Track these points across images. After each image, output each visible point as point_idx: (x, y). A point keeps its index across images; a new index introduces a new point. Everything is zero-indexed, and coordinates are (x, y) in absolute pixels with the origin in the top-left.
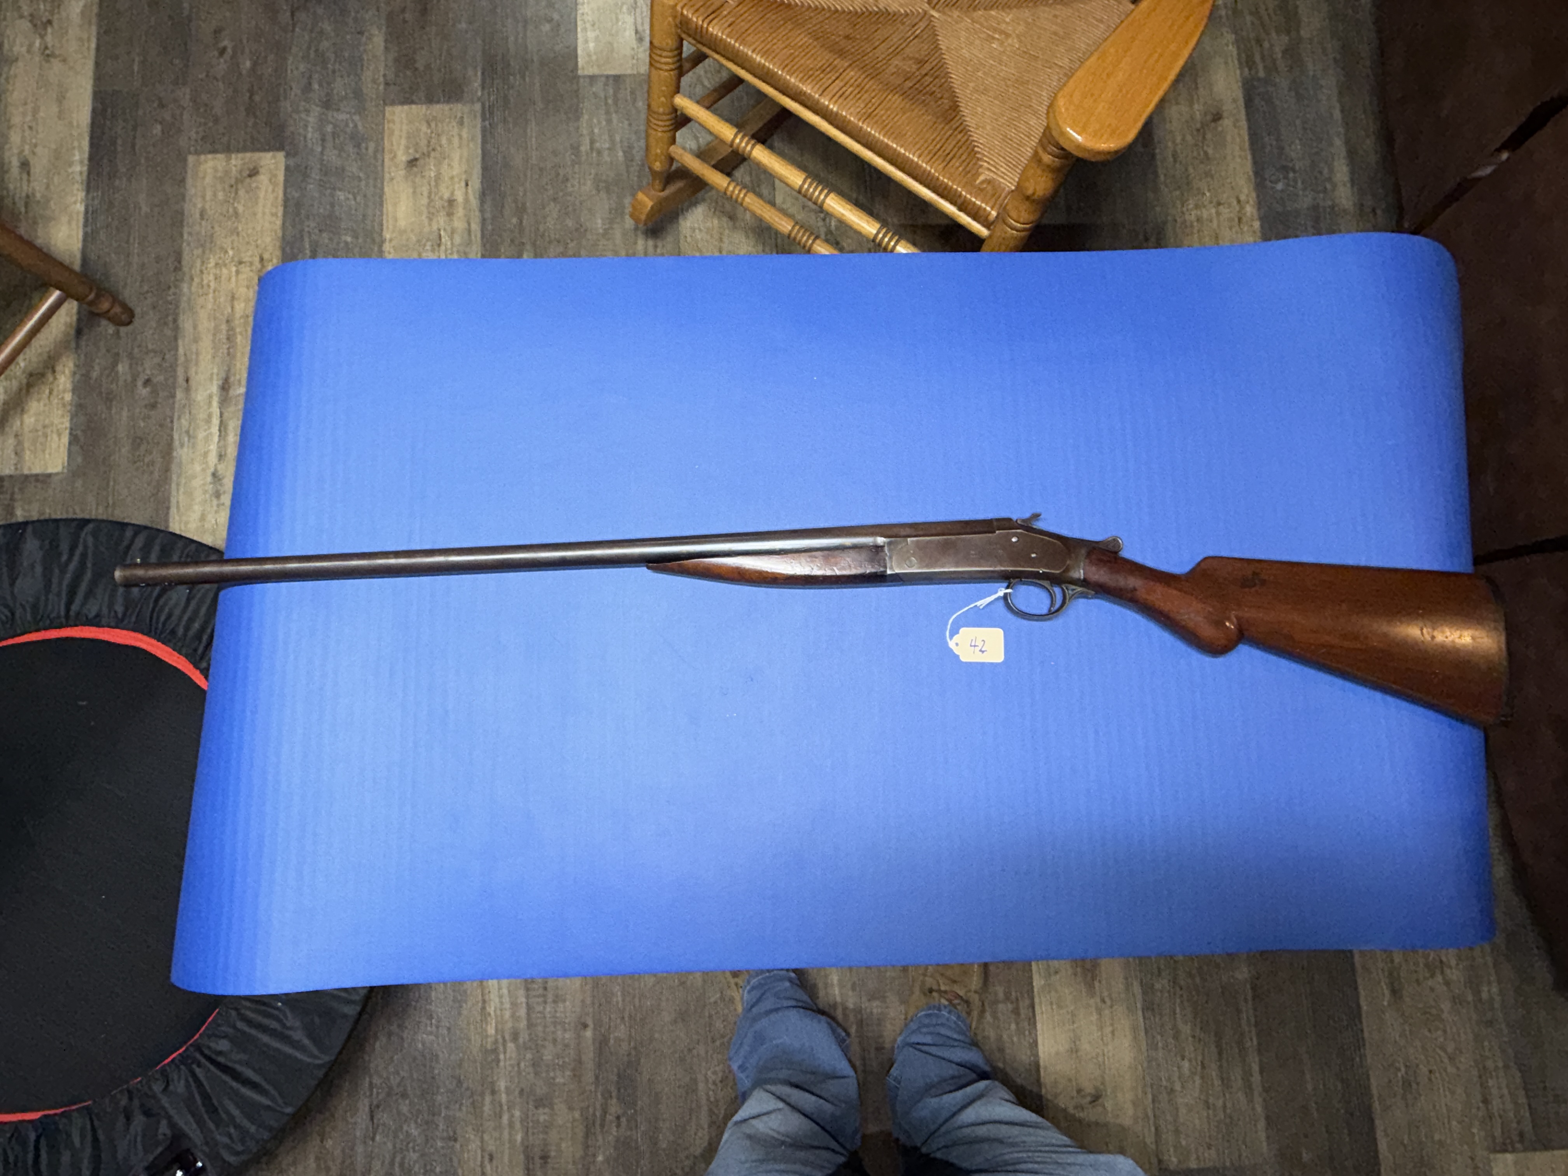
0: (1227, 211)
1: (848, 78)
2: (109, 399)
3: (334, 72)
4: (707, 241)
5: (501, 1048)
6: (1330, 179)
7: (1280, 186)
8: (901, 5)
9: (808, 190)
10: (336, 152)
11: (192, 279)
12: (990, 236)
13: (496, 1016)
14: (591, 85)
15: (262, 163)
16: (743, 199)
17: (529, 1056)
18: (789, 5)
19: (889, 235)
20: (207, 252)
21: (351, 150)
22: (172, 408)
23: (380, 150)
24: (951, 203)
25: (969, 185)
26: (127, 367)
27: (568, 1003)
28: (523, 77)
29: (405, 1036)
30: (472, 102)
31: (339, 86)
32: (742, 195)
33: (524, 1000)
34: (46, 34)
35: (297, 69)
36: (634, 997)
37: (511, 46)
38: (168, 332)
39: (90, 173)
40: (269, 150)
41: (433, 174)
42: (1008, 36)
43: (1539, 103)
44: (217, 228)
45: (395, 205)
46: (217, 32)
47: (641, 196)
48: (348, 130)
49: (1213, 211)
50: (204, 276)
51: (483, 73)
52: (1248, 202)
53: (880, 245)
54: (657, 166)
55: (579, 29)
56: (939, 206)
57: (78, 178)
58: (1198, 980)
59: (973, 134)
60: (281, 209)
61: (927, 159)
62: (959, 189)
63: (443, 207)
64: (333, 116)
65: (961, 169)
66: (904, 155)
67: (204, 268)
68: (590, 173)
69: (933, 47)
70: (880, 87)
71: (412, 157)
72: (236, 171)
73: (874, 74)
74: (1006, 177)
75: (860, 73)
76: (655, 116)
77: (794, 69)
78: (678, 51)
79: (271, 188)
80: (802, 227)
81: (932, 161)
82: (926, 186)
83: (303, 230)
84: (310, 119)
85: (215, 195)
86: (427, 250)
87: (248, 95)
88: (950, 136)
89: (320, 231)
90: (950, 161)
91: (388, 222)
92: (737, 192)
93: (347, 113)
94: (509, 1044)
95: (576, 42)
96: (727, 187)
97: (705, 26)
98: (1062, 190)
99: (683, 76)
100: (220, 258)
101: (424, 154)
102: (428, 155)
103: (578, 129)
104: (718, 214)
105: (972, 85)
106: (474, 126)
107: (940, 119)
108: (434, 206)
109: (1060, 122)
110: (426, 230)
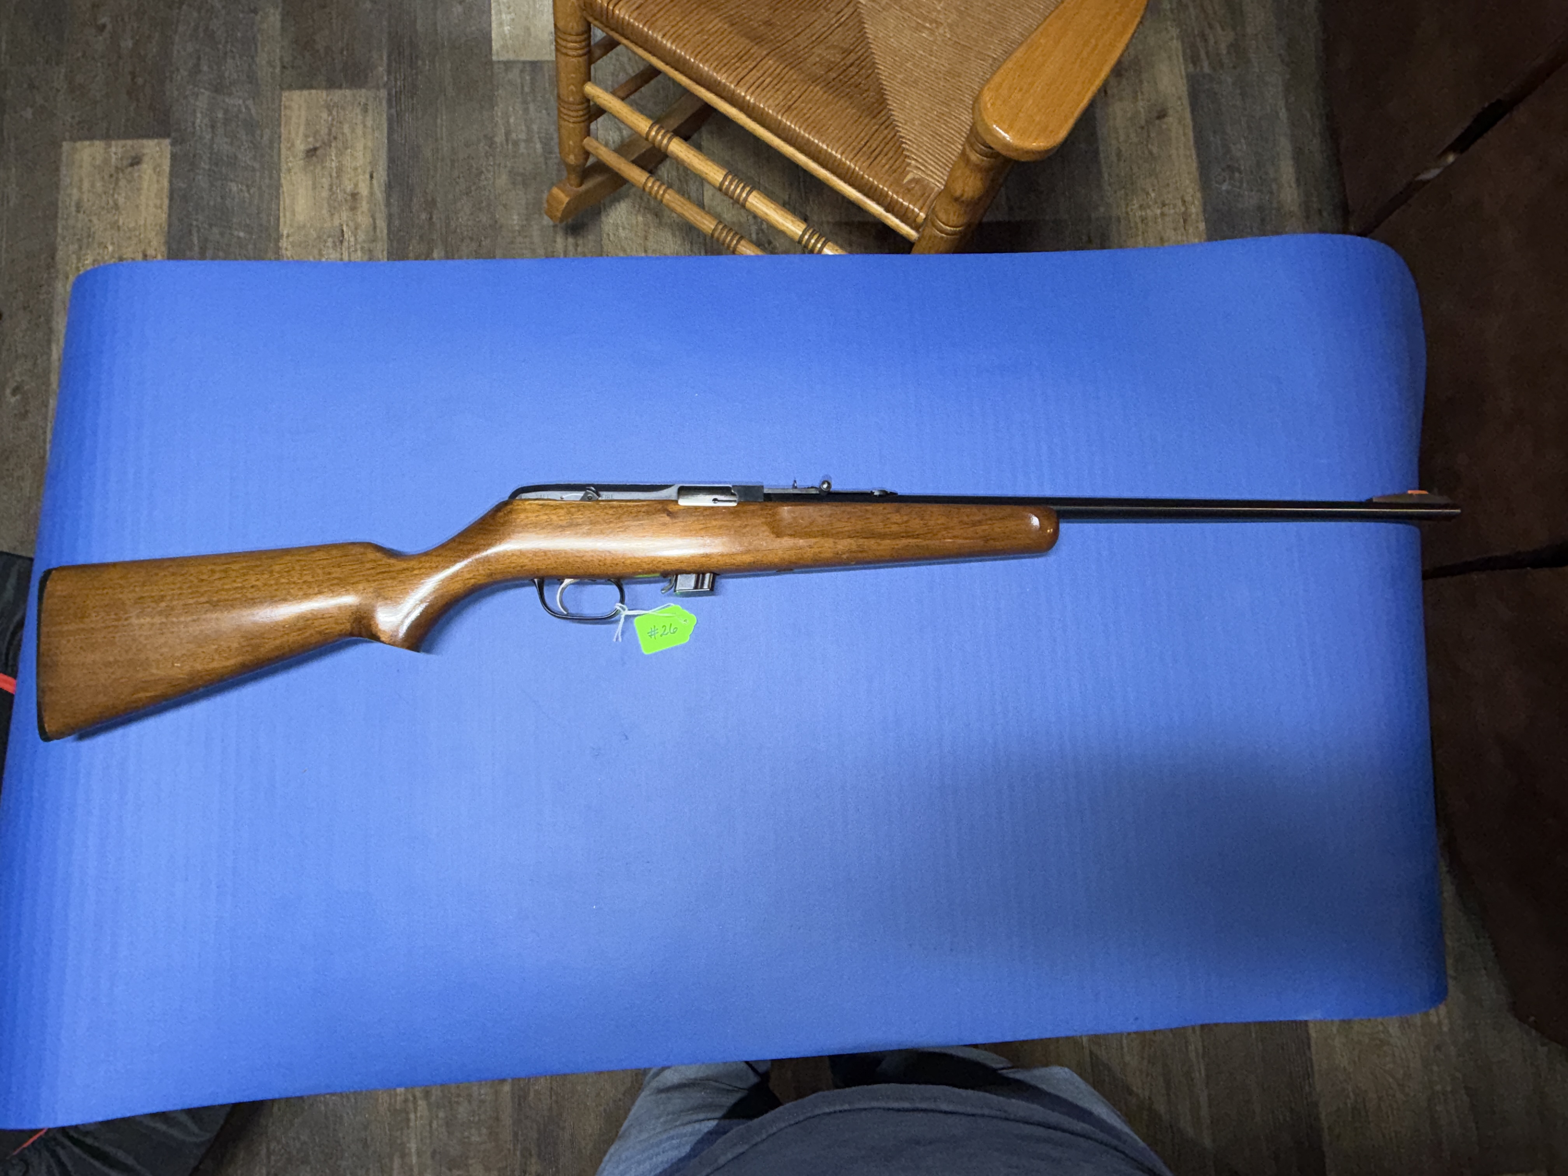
0: (1172, 211)
1: (767, 66)
3: (225, 53)
5: (411, 1105)
6: (1275, 180)
7: (1224, 187)
9: (729, 187)
11: (67, 278)
12: (919, 240)
14: (506, 70)
15: (145, 151)
16: (663, 196)
17: (441, 1114)
19: (816, 237)
20: (84, 247)
21: (244, 137)
22: (45, 418)
23: (276, 138)
24: (879, 203)
25: (897, 183)
28: (433, 62)
30: (378, 89)
31: (231, 69)
32: (661, 192)
35: (184, 49)
37: (419, 27)
38: (41, 335)
40: (153, 137)
41: (334, 164)
42: (939, 24)
43: (1486, 105)
44: (95, 221)
45: (293, 198)
46: (95, 7)
47: (555, 190)
48: (241, 117)
49: (1158, 211)
51: (389, 59)
52: (1193, 203)
53: (806, 246)
54: (572, 159)
55: (493, 12)
56: (864, 205)
59: (900, 129)
60: (166, 202)
61: (851, 156)
62: (886, 189)
63: (346, 200)
64: (224, 101)
65: (887, 167)
66: (826, 151)
67: (80, 265)
68: (506, 166)
69: (859, 35)
70: (801, 77)
71: (311, 147)
72: (117, 159)
73: (796, 62)
74: (935, 176)
75: (778, 63)
76: (566, 106)
77: (707, 56)
78: (586, 36)
79: (155, 178)
80: (725, 226)
81: (856, 158)
82: (851, 185)
83: (191, 225)
84: (198, 103)
85: (93, 185)
86: (328, 247)
87: (129, 77)
88: (877, 130)
89: (211, 225)
90: (876, 158)
91: (285, 216)
92: (656, 188)
93: (240, 97)
94: (420, 1102)
95: (490, 25)
96: (646, 183)
97: (611, 7)
98: (1003, 189)
99: (594, 63)
100: (99, 254)
101: (324, 143)
102: (329, 144)
103: (492, 119)
104: (642, 209)
105: (901, 76)
106: (379, 114)
107: (865, 113)
108: (335, 200)
109: (986, 119)
110: (327, 225)
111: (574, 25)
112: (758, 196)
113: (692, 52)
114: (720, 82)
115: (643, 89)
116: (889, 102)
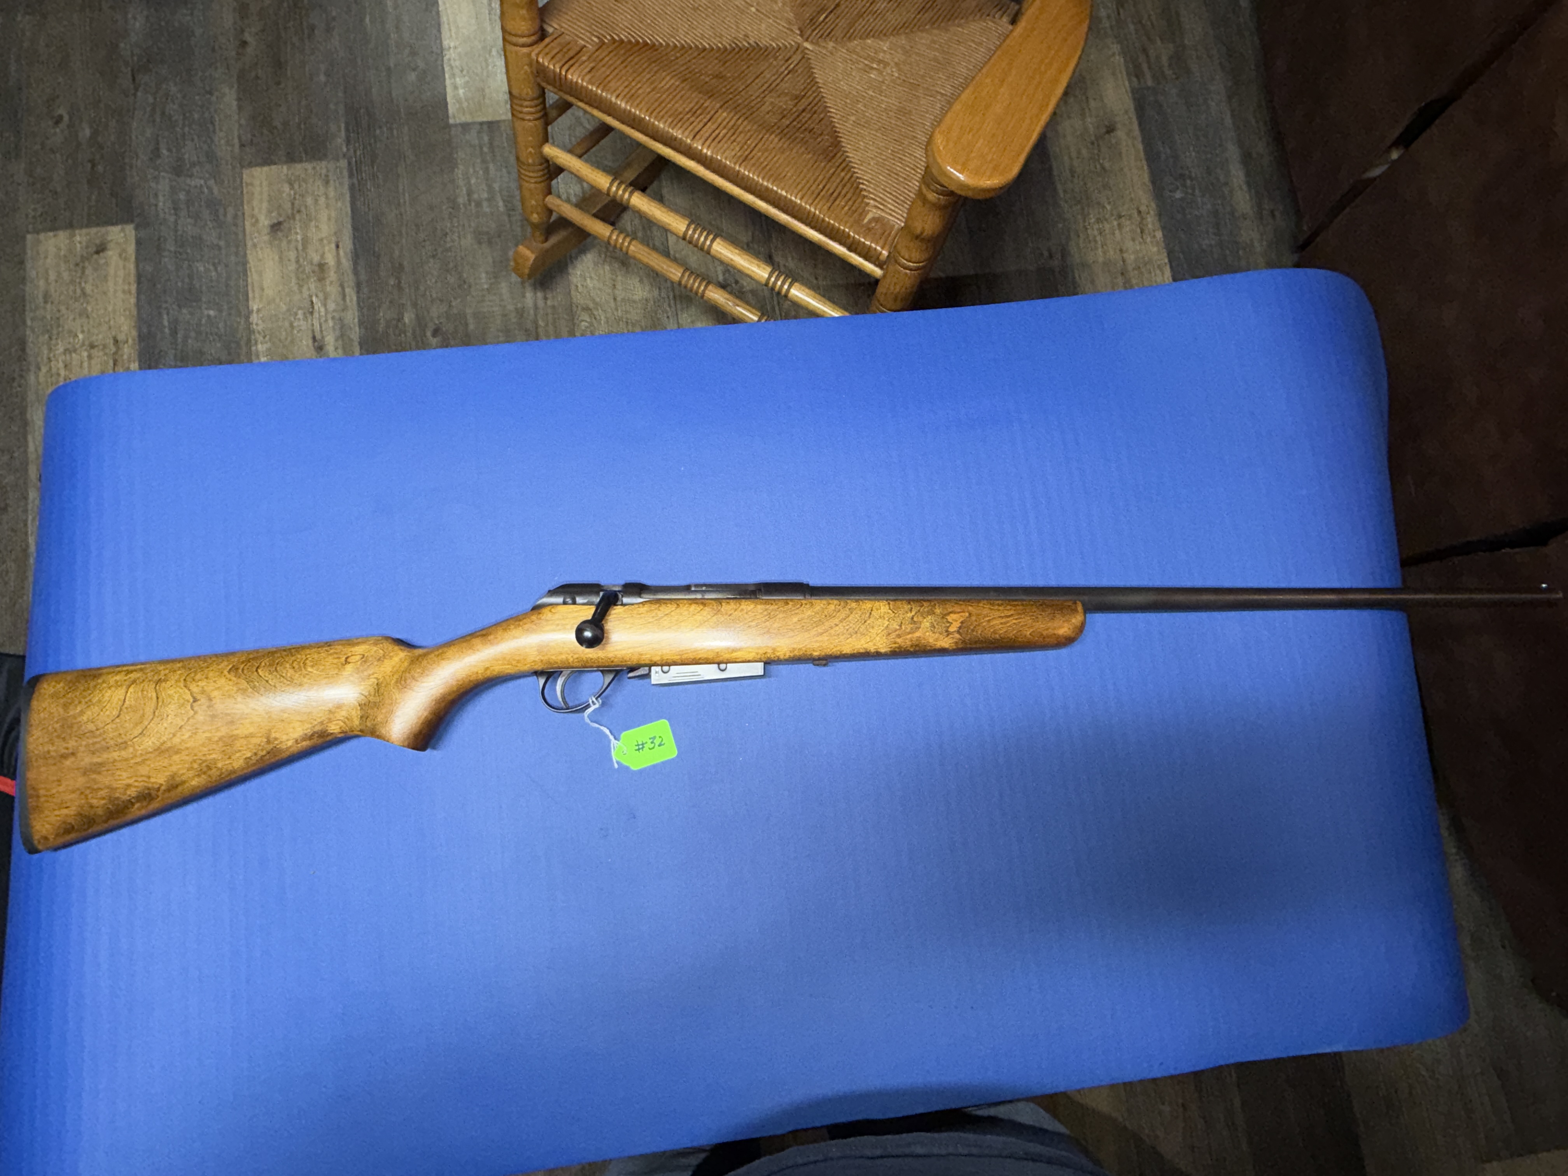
0: (1128, 222)
1: (721, 118)
3: (184, 135)
4: (600, 289)
6: (1226, 184)
7: (1178, 195)
8: (773, 39)
9: (692, 236)
10: (192, 221)
11: (39, 369)
12: (884, 276)
14: (464, 132)
15: (109, 238)
16: (628, 247)
18: (654, 45)
19: (782, 279)
20: (54, 338)
21: (208, 217)
22: (24, 511)
23: (239, 216)
24: (841, 243)
25: (857, 223)
28: (390, 129)
30: (337, 159)
31: (189, 153)
32: (626, 244)
35: (142, 133)
37: (375, 96)
38: (15, 429)
40: (116, 223)
41: (299, 237)
42: (886, 64)
44: (64, 311)
45: (260, 274)
46: (51, 100)
47: (522, 249)
48: (203, 197)
49: (1115, 223)
50: (53, 364)
51: (347, 130)
52: (1148, 213)
53: (772, 288)
54: (535, 218)
55: (447, 76)
56: (830, 248)
59: (856, 170)
60: (134, 286)
61: (810, 201)
62: (847, 230)
63: (313, 271)
64: (186, 183)
65: (847, 208)
66: (786, 197)
67: (52, 355)
68: (470, 226)
69: (808, 80)
70: (755, 127)
71: (276, 221)
72: (81, 248)
73: (749, 113)
74: (894, 214)
75: (732, 114)
76: (525, 167)
77: (661, 114)
78: (541, 100)
79: (121, 263)
80: (692, 273)
81: (816, 202)
82: (812, 228)
83: (160, 307)
84: (160, 187)
85: (59, 274)
86: (299, 319)
87: (89, 165)
88: (833, 174)
89: (179, 306)
90: (835, 200)
91: (253, 291)
92: (621, 241)
93: (201, 178)
95: (445, 89)
96: (610, 237)
97: (564, 73)
99: (551, 123)
100: (69, 343)
101: (288, 217)
102: (293, 217)
103: (453, 181)
104: (608, 260)
105: (853, 118)
106: (341, 184)
107: (821, 157)
108: (303, 272)
109: (939, 161)
110: (297, 297)
111: (529, 91)
112: (722, 243)
113: (647, 111)
114: (676, 139)
116: (843, 144)
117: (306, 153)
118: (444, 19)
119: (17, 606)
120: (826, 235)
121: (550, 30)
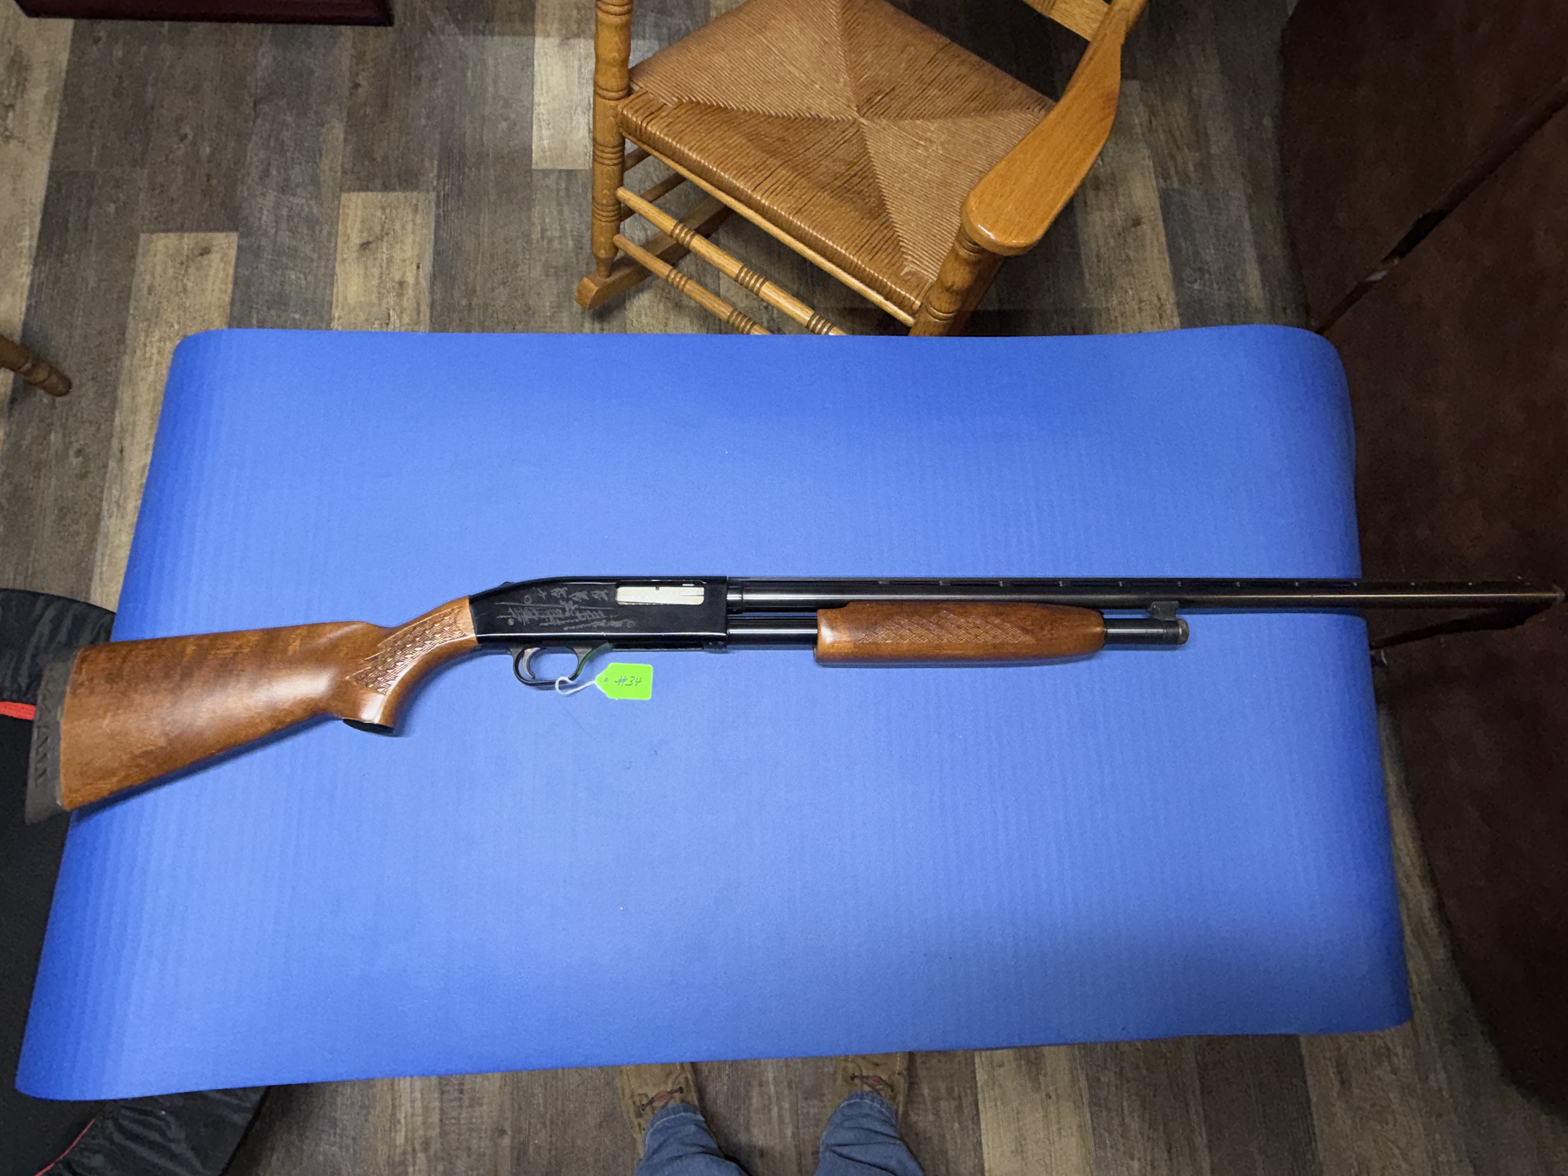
0: (1149, 307)
1: (780, 175)
2: (38, 467)
3: (292, 159)
4: (653, 325)
5: (409, 1157)
6: (1242, 281)
7: (1197, 286)
8: (832, 113)
9: (744, 278)
10: (290, 234)
11: (135, 352)
12: (915, 324)
13: (406, 1125)
14: (544, 178)
15: (215, 243)
16: (684, 286)
17: (440, 1168)
18: (726, 108)
19: (822, 322)
20: (152, 326)
21: (305, 231)
22: (103, 479)
23: (333, 234)
24: (879, 293)
25: (895, 276)
26: (60, 435)
27: (485, 1107)
28: (478, 169)
29: (305, 1147)
30: (428, 191)
31: (296, 174)
32: (683, 283)
33: (437, 1104)
34: (7, 116)
35: (256, 155)
36: (557, 1099)
37: (468, 140)
38: (105, 404)
39: (39, 247)
40: (222, 231)
41: (385, 257)
42: (932, 142)
44: (165, 303)
45: (346, 284)
46: (179, 119)
47: (586, 280)
48: (303, 214)
49: (1136, 307)
50: (148, 349)
51: (439, 167)
52: (1168, 300)
53: (813, 330)
54: (602, 254)
55: (535, 127)
56: (867, 296)
57: (25, 251)
58: (1145, 1072)
59: (898, 230)
60: (230, 287)
61: (854, 252)
62: (885, 280)
63: (393, 287)
64: (289, 201)
65: (886, 261)
66: (832, 247)
67: (148, 341)
68: (540, 260)
69: (862, 151)
70: (810, 184)
71: (365, 241)
72: (188, 249)
73: (805, 172)
74: (928, 270)
75: (790, 173)
76: (599, 207)
77: (728, 166)
78: (620, 149)
79: (222, 266)
80: (740, 313)
81: (859, 253)
82: (854, 276)
83: (252, 307)
84: (265, 202)
87: (205, 179)
88: (876, 231)
89: (269, 308)
90: (877, 253)
91: (337, 301)
92: (678, 279)
93: (303, 197)
94: (419, 1155)
95: (531, 139)
96: (668, 276)
97: (644, 125)
98: (993, 286)
99: (626, 171)
100: (165, 332)
101: (377, 238)
102: (382, 239)
103: (529, 219)
104: (663, 300)
105: (899, 185)
106: (428, 213)
107: (868, 215)
108: (384, 288)
109: (972, 220)
110: (375, 309)
111: (612, 140)
112: (771, 286)
113: (715, 163)
114: (739, 188)
115: (667, 195)
116: (888, 207)
117: (400, 185)
118: (538, 79)
119: (83, 565)
120: (866, 285)
121: (636, 88)
